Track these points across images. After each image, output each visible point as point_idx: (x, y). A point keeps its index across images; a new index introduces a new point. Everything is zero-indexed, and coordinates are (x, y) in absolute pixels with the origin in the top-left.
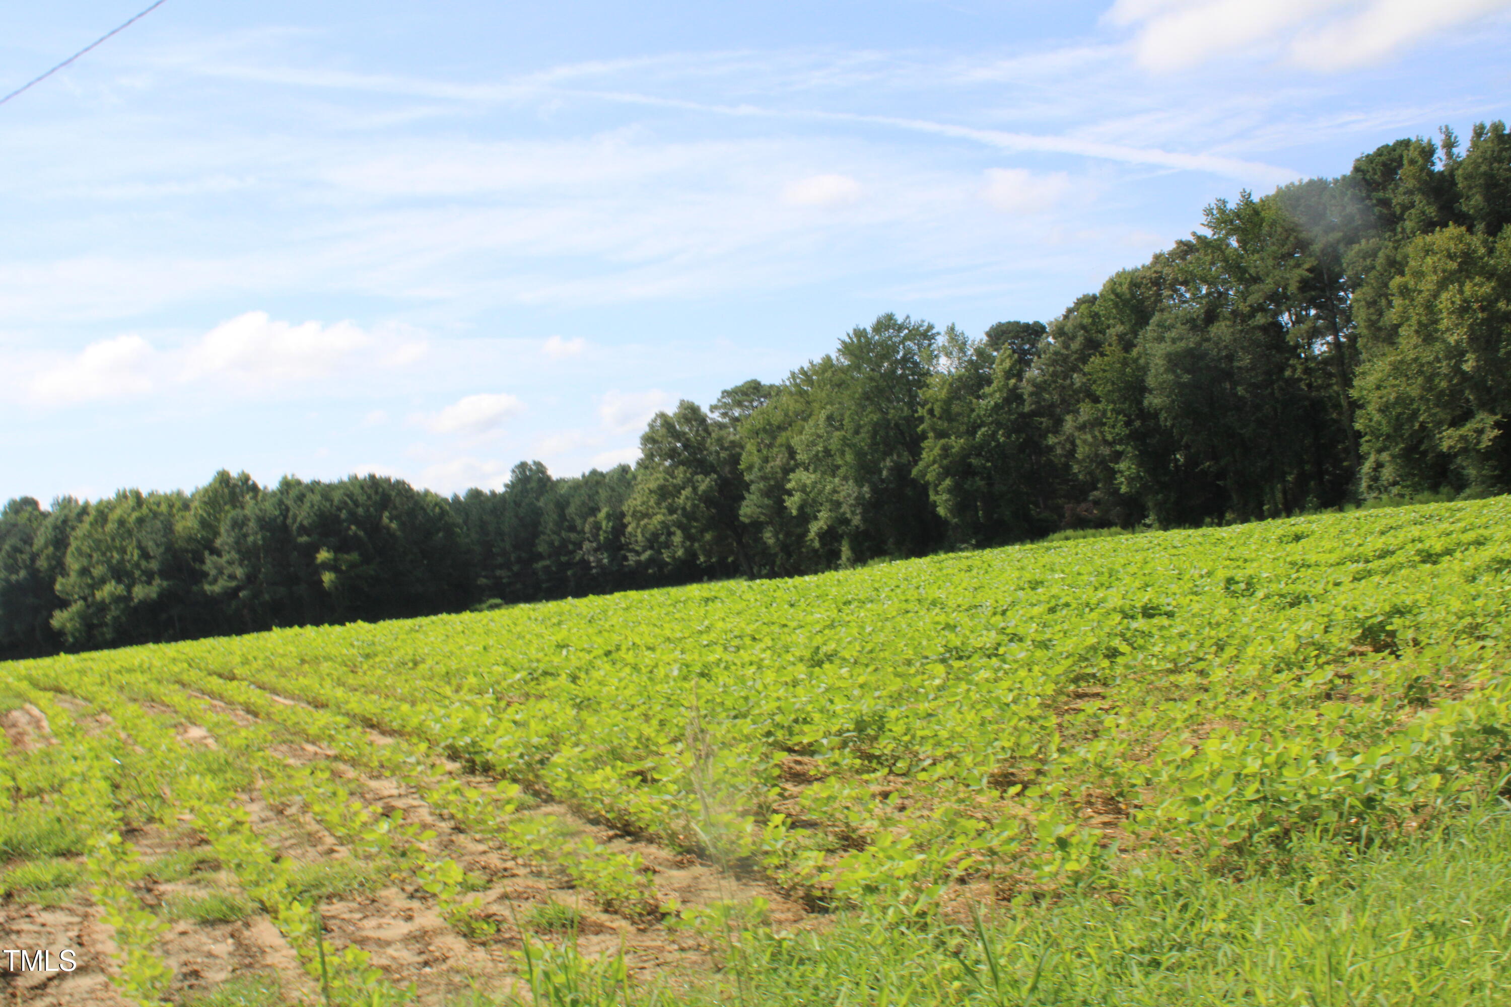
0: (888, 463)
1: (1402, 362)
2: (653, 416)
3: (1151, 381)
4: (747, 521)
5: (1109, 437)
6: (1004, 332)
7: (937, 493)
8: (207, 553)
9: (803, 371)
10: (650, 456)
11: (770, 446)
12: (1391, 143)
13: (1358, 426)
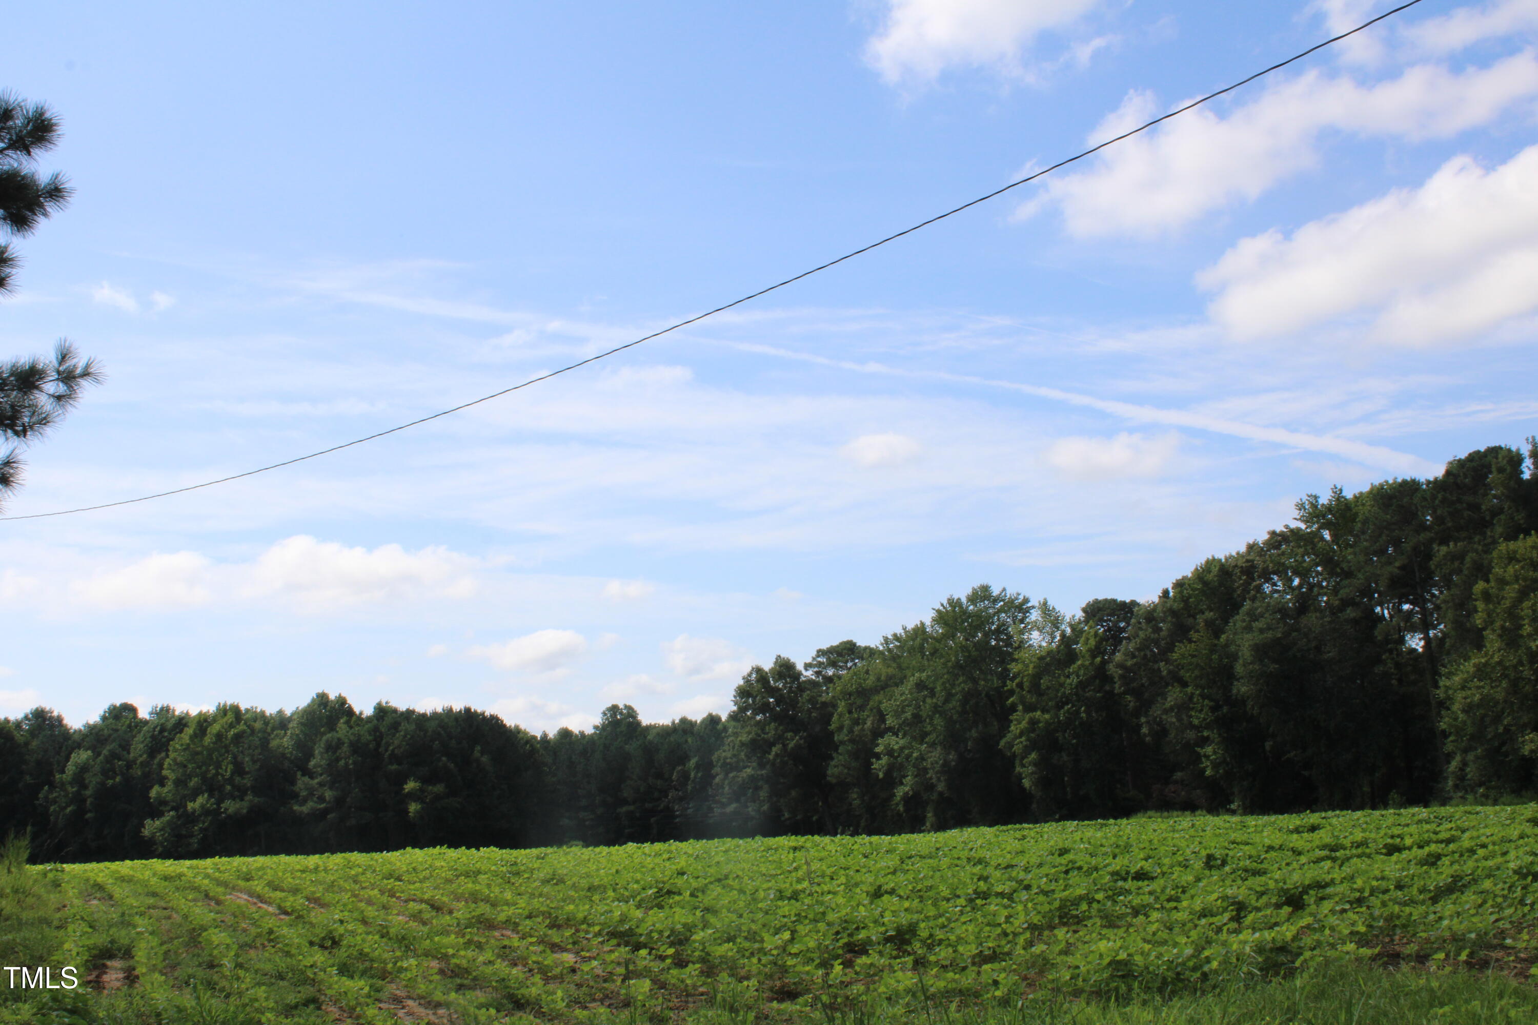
0: (974, 733)
1: (1486, 664)
2: (749, 669)
3: (1239, 669)
4: (834, 781)
5: (1196, 722)
6: (1100, 609)
7: (1023, 766)
8: (299, 774)
9: (896, 637)
10: (742, 710)
11: (862, 708)
12: (1482, 450)
13: (1443, 726)
